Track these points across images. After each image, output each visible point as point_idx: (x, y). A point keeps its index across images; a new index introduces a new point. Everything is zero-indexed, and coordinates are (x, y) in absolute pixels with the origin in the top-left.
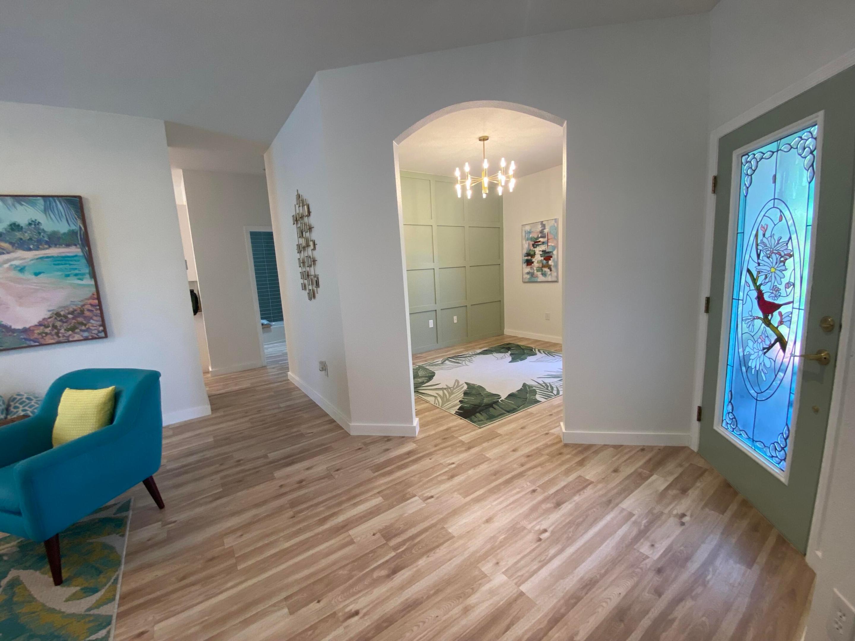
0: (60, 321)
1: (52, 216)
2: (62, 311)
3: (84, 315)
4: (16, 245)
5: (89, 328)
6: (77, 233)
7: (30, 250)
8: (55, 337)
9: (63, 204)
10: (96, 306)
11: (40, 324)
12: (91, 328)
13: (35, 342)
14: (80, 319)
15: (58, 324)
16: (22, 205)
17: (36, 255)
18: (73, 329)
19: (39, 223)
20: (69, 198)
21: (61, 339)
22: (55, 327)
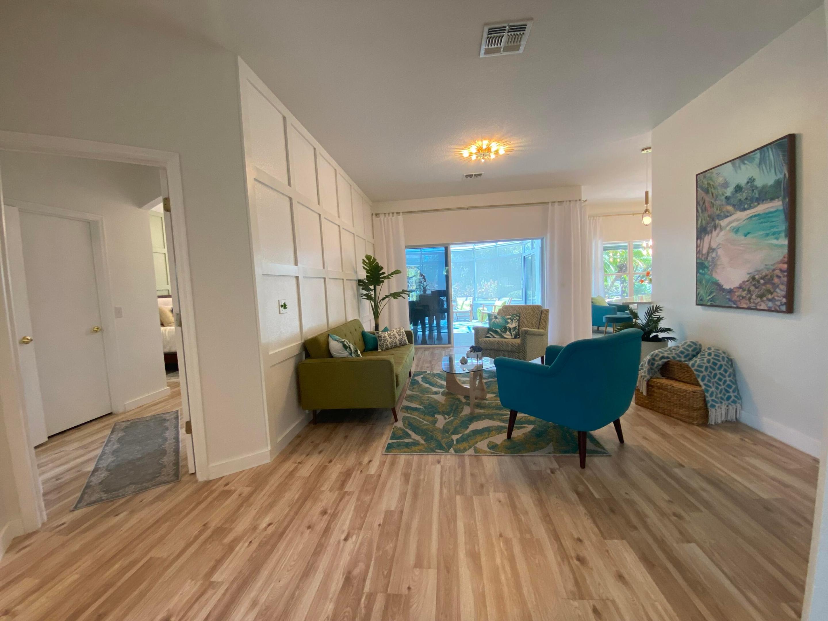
0: (754, 285)
1: (764, 168)
2: (757, 274)
3: (773, 282)
4: (736, 207)
5: (773, 298)
6: (781, 182)
7: (745, 209)
8: (748, 302)
9: (774, 150)
10: (784, 272)
11: (740, 287)
12: (776, 298)
13: (734, 304)
14: (769, 286)
15: (752, 288)
16: (744, 164)
17: (748, 215)
18: (761, 296)
19: (754, 179)
20: (779, 141)
21: (752, 305)
22: (749, 291)
